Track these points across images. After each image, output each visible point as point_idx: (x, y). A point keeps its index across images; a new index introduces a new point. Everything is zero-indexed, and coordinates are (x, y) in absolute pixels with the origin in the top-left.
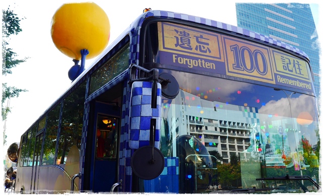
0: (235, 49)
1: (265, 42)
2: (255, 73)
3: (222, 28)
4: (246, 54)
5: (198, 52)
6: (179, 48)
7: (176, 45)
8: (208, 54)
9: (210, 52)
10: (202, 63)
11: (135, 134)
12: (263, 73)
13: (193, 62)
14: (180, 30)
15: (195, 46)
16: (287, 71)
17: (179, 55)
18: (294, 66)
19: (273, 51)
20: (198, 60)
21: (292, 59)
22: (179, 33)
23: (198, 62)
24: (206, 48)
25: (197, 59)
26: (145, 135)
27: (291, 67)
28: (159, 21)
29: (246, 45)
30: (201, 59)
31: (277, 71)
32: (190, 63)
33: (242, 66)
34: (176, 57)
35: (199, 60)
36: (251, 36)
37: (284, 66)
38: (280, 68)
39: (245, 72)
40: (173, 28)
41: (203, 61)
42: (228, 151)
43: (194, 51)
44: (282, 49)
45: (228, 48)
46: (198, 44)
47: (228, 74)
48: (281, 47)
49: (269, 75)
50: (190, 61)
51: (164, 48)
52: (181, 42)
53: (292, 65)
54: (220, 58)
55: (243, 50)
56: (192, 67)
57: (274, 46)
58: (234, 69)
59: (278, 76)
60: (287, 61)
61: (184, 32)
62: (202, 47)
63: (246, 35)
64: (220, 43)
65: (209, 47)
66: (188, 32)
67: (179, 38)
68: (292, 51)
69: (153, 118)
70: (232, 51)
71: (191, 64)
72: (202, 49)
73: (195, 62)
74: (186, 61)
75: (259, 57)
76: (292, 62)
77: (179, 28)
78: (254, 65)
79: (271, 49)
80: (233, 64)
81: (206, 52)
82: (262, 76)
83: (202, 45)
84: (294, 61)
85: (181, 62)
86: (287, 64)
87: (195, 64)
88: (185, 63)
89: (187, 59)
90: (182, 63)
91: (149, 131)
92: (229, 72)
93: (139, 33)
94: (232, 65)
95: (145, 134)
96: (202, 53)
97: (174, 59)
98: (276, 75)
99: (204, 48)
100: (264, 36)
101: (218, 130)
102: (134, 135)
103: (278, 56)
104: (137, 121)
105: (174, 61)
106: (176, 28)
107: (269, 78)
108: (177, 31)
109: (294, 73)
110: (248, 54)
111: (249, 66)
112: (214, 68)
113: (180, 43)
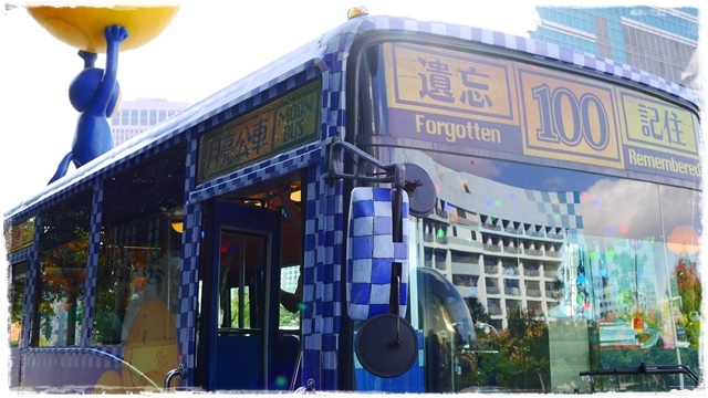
0: (542, 94)
1: (606, 73)
2: (583, 147)
3: (515, 47)
4: (565, 104)
5: (467, 106)
6: (427, 99)
7: (422, 94)
8: (486, 109)
9: (490, 104)
10: (473, 131)
11: (362, 292)
12: (601, 144)
13: (455, 128)
14: (430, 58)
15: (460, 94)
16: (651, 139)
17: (428, 116)
18: (667, 125)
19: (622, 94)
20: (465, 125)
21: (662, 108)
22: (427, 66)
23: (467, 129)
24: (483, 97)
25: (464, 121)
26: (381, 294)
27: (659, 128)
28: (386, 41)
29: (564, 84)
30: (473, 122)
31: (629, 139)
32: (450, 132)
33: (555, 132)
34: (421, 120)
35: (469, 124)
36: (575, 62)
37: (643, 127)
38: (636, 133)
39: (562, 146)
40: (415, 54)
41: (476, 125)
42: (503, 297)
43: (457, 104)
44: (643, 88)
45: (528, 94)
46: (466, 89)
47: (527, 152)
48: (640, 83)
49: (612, 151)
50: (450, 126)
51: (398, 101)
52: (433, 85)
53: (662, 122)
54: (511, 118)
55: (560, 95)
56: (453, 140)
57: (625, 83)
58: (539, 139)
59: (630, 151)
60: (651, 114)
61: (438, 62)
62: (474, 96)
63: (566, 60)
64: (512, 83)
65: (488, 93)
66: (445, 62)
67: (428, 78)
68: (663, 91)
69: (397, 261)
70: (535, 99)
71: (453, 135)
72: (475, 99)
73: (461, 128)
74: (443, 128)
75: (592, 110)
76: (662, 116)
77: (428, 55)
78: (582, 130)
79: (619, 89)
80: (538, 130)
81: (481, 105)
82: (596, 153)
83: (473, 90)
84: (666, 113)
85: (431, 129)
86: (652, 121)
87: (461, 133)
88: (439, 133)
89: (443, 124)
90: (434, 132)
91: (388, 287)
92: (529, 147)
93: (344, 68)
94: (535, 131)
95: (382, 291)
96: (475, 109)
97: (418, 124)
98: (626, 148)
99: (478, 96)
100: (604, 61)
101: (479, 238)
102: (360, 294)
103: (633, 103)
104: (365, 267)
105: (419, 130)
106: (422, 55)
107: (611, 156)
108: (423, 62)
109: (665, 142)
110: (569, 103)
111: (569, 132)
112: (499, 141)
113: (430, 88)
